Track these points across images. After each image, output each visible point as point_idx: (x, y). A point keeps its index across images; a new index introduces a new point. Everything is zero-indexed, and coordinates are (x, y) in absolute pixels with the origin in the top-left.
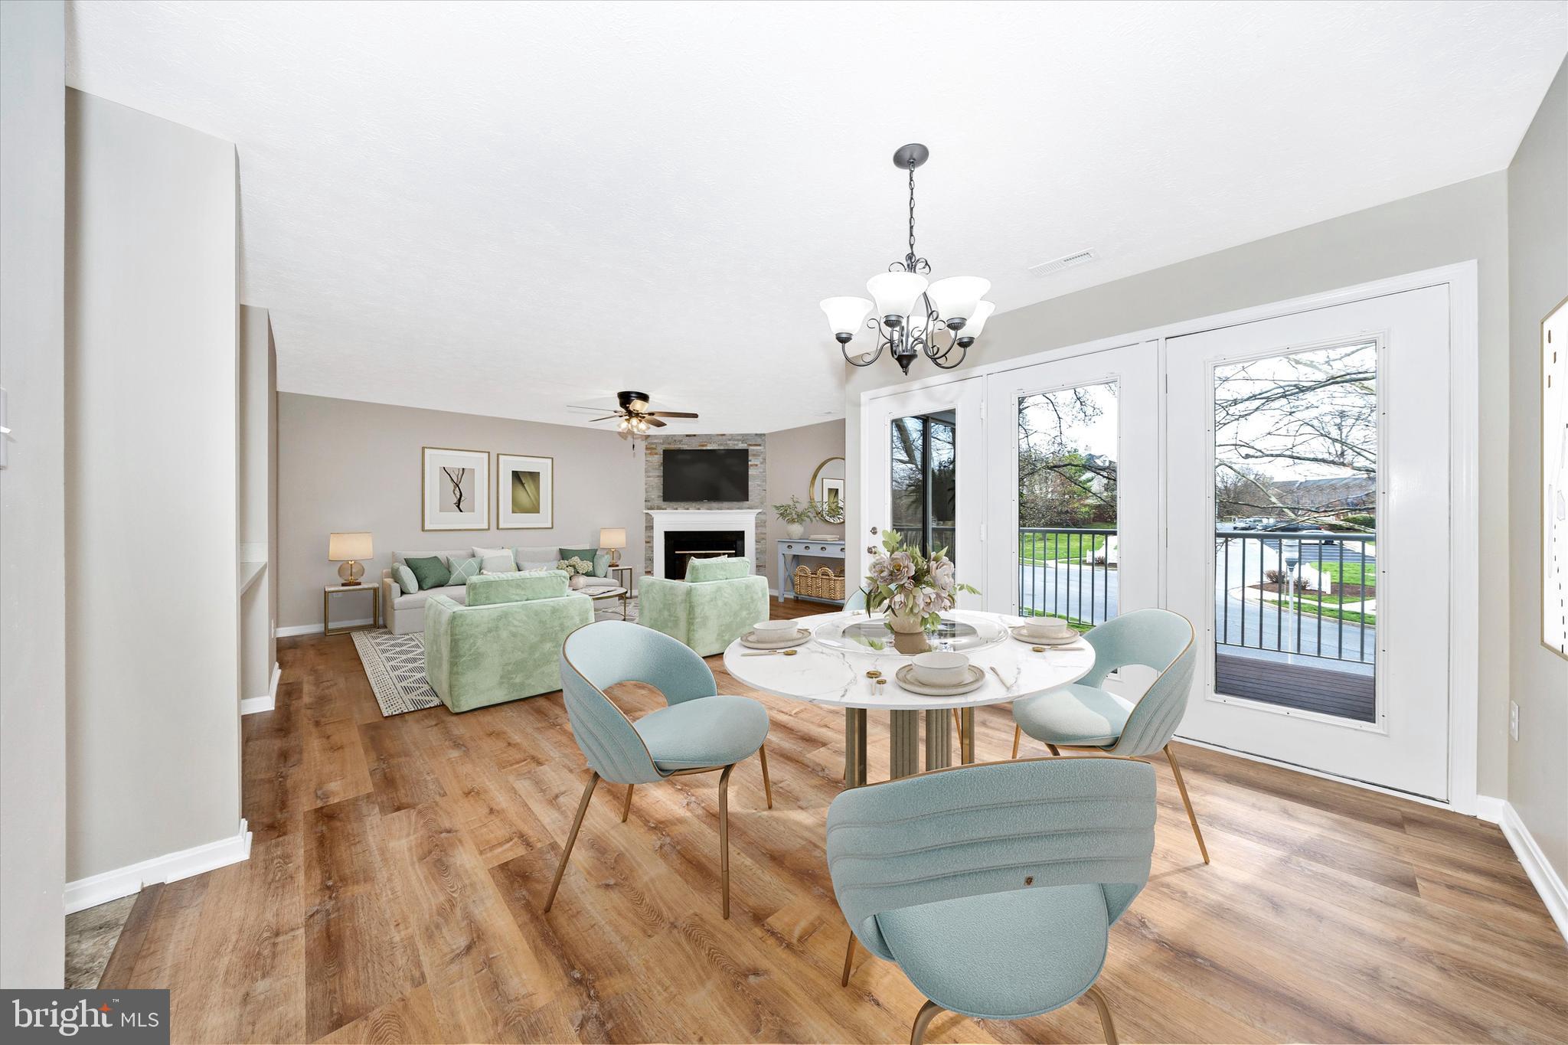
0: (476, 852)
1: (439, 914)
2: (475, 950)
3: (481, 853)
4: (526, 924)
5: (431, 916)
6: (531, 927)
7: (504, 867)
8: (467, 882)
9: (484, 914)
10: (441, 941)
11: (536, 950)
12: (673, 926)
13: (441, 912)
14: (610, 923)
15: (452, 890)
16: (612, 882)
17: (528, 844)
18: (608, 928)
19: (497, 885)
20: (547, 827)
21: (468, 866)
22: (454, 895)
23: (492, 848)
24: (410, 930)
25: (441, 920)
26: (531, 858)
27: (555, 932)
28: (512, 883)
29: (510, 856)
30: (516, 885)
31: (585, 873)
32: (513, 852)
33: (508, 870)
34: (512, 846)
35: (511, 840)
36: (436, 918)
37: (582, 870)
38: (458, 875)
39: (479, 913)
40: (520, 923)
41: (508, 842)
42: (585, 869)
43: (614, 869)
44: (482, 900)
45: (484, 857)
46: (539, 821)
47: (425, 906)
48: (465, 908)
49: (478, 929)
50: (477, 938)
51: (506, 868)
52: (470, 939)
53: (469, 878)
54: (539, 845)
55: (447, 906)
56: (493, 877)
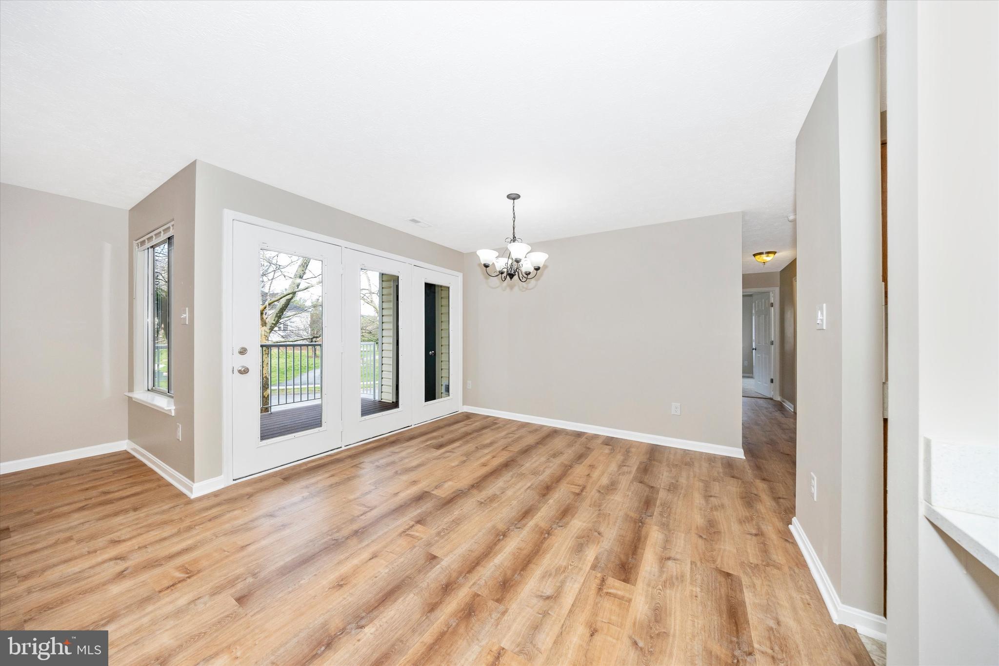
0: (632, 604)
1: (674, 584)
2: (667, 556)
3: (630, 601)
4: (641, 549)
5: (678, 586)
6: (640, 546)
7: (626, 580)
8: (650, 589)
9: (654, 566)
10: (678, 570)
11: (646, 538)
12: (600, 510)
13: (672, 585)
14: (615, 525)
15: (661, 592)
16: (596, 534)
17: (603, 580)
18: (617, 525)
19: (638, 573)
20: (582, 581)
21: (643, 599)
22: (661, 588)
23: (621, 598)
24: (690, 588)
25: (674, 580)
26: (610, 572)
27: (635, 538)
28: (631, 568)
29: (618, 583)
30: (631, 566)
31: (599, 544)
32: (615, 585)
33: (626, 576)
34: (611, 588)
35: (607, 593)
36: (676, 583)
37: (599, 546)
38: (653, 598)
39: (655, 569)
40: (643, 551)
41: (610, 593)
42: (597, 545)
43: (588, 536)
44: (650, 573)
45: (631, 597)
46: (580, 590)
47: (678, 595)
48: (660, 576)
49: (661, 562)
50: (664, 559)
51: (626, 579)
52: (666, 561)
53: (647, 591)
54: (599, 575)
55: (668, 585)
56: (636, 579)
